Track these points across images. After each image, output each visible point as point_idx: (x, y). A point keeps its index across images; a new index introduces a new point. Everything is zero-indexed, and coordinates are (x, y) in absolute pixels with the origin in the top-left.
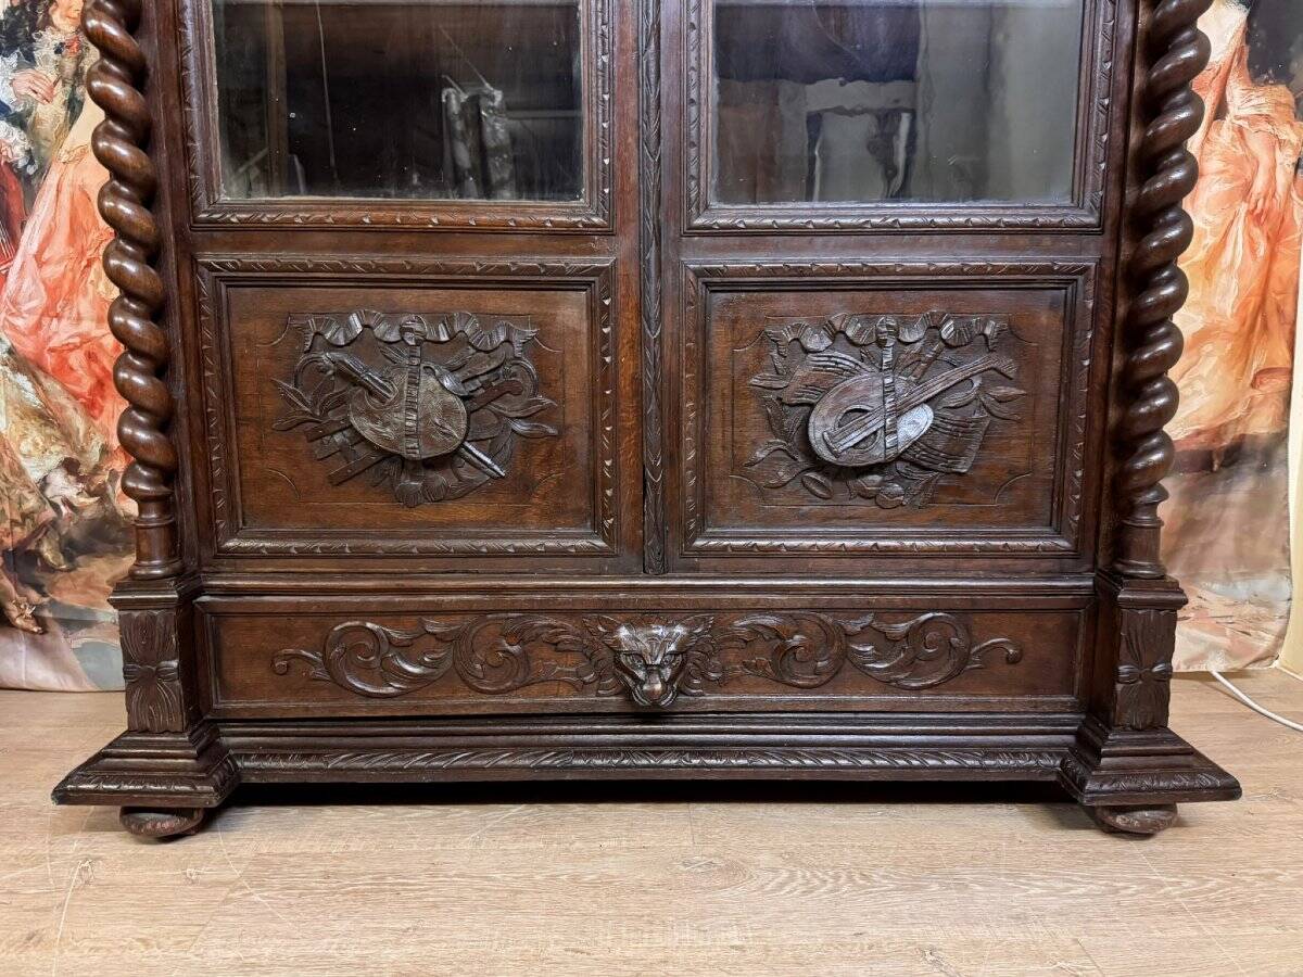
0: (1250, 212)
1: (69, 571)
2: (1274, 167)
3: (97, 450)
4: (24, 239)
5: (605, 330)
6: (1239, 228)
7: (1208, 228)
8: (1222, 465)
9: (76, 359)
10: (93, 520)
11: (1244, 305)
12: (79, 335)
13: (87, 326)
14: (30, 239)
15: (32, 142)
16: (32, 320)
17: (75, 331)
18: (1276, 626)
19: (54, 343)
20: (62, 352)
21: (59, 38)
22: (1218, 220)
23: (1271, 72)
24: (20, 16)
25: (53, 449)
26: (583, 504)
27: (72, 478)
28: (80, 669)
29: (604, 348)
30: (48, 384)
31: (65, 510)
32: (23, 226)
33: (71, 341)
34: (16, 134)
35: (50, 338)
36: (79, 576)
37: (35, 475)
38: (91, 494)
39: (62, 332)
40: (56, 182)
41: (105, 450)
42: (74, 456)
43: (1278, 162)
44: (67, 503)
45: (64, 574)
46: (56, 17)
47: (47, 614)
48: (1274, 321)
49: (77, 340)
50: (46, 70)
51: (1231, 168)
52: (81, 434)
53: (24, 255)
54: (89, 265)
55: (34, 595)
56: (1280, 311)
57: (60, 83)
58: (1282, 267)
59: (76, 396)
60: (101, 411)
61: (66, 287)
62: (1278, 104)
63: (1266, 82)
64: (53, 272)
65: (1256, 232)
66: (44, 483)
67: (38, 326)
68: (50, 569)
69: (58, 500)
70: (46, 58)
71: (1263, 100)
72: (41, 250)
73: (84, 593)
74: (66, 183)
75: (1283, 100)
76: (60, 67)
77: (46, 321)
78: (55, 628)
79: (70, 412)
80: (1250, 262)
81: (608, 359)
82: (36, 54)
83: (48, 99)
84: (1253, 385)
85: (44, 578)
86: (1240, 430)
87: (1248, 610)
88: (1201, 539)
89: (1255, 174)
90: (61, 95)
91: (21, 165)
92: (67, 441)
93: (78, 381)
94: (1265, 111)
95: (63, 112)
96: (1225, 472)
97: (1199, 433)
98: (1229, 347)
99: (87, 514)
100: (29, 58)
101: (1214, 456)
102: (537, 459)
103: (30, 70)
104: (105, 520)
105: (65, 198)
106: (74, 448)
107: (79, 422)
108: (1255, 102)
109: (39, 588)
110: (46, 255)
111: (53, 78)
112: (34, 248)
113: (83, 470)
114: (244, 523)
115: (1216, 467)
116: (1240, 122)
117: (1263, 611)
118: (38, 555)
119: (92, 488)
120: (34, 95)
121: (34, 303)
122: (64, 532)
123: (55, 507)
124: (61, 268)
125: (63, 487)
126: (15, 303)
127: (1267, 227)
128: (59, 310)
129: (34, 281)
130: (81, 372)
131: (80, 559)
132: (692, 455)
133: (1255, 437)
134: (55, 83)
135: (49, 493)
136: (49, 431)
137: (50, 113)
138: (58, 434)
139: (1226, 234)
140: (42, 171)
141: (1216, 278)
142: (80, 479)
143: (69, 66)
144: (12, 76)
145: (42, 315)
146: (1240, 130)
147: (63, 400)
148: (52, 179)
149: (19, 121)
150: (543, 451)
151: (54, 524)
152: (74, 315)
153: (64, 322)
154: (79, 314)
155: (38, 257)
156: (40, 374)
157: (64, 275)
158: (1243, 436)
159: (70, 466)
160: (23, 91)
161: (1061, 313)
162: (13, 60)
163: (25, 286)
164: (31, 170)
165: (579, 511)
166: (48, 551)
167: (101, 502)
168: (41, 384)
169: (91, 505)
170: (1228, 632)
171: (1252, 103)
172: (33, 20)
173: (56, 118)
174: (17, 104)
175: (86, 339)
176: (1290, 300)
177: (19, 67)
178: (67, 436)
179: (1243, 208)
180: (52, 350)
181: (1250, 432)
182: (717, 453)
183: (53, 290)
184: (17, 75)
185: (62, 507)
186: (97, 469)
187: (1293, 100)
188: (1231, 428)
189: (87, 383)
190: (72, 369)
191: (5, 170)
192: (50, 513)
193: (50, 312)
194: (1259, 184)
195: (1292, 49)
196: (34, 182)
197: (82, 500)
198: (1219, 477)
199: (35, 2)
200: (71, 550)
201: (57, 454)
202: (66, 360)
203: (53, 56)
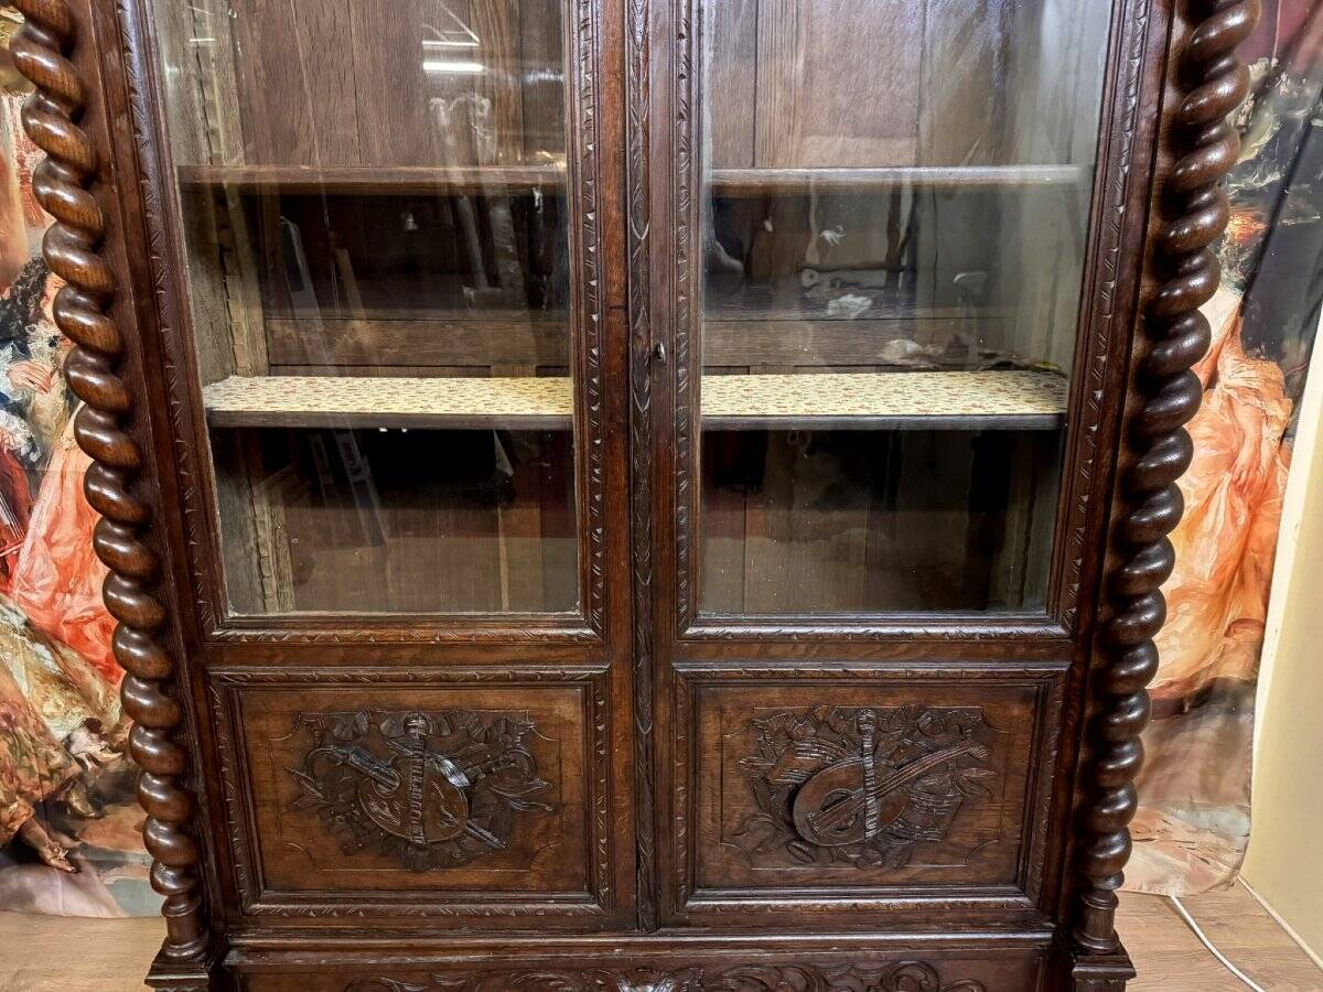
0: (1233, 483)
1: (97, 818)
2: (1260, 441)
3: (116, 712)
4: (32, 523)
5: (600, 728)
6: (1221, 498)
7: (1193, 491)
8: (1192, 707)
9: (91, 631)
10: (117, 773)
11: (1222, 569)
12: (92, 609)
14: (38, 523)
15: (33, 430)
16: (46, 595)
17: (87, 605)
18: (1232, 858)
19: (69, 616)
20: (78, 625)
21: (53, 332)
22: (1202, 485)
23: (1263, 347)
24: (10, 311)
25: (74, 710)
26: (580, 870)
27: (94, 736)
28: (114, 902)
29: (598, 743)
30: (65, 652)
31: (90, 765)
32: (30, 510)
33: (85, 614)
34: (16, 422)
35: (64, 612)
36: (109, 823)
37: (60, 734)
38: (114, 750)
39: (76, 606)
40: (59, 470)
41: (124, 713)
42: (95, 717)
43: (1265, 436)
44: (92, 758)
45: (95, 821)
46: (49, 310)
47: (79, 856)
48: (1251, 577)
49: (91, 613)
50: (42, 362)
51: (1218, 435)
52: (101, 697)
53: (34, 537)
55: (66, 841)
56: (1257, 569)
57: (56, 374)
58: (1263, 529)
59: (94, 663)
61: (77, 566)
62: (1267, 380)
63: (1258, 356)
64: (61, 552)
65: (1239, 502)
66: (68, 741)
67: (53, 600)
68: (81, 817)
69: (82, 756)
70: (40, 351)
71: (1253, 374)
72: (50, 533)
73: (114, 837)
74: (70, 469)
75: (1273, 377)
76: (55, 359)
77: (59, 597)
78: (88, 867)
79: (89, 677)
80: (1231, 530)
81: (602, 752)
82: (31, 347)
83: (45, 389)
84: (1227, 634)
85: (76, 825)
86: (1212, 675)
87: (1209, 838)
88: (1169, 771)
89: (1241, 444)
90: (58, 385)
91: (23, 452)
92: (87, 703)
93: (94, 650)
94: (1254, 385)
95: (61, 401)
96: (1195, 712)
97: (1171, 684)
98: (1205, 606)
99: (112, 768)
100: (23, 351)
101: (1185, 700)
102: (536, 832)
103: (26, 362)
104: (128, 773)
105: (69, 485)
106: (94, 709)
107: (98, 686)
108: (1246, 374)
109: (71, 834)
110: (55, 537)
111: (49, 369)
112: (43, 531)
113: (105, 729)
114: (265, 888)
115: (1187, 709)
116: (1230, 392)
117: (1222, 842)
118: (67, 804)
119: (115, 745)
120: (32, 386)
121: (47, 581)
122: (90, 785)
123: (80, 762)
124: (71, 549)
125: (86, 744)
126: (27, 580)
127: (1249, 497)
128: (71, 586)
129: (45, 561)
130: (97, 642)
131: (107, 808)
132: (683, 832)
133: (1226, 680)
134: (52, 374)
135: (74, 750)
136: (69, 694)
137: (48, 402)
138: (78, 696)
139: (1209, 500)
140: (45, 458)
141: (1196, 541)
142: (103, 737)
143: (65, 358)
144: (8, 367)
145: (55, 591)
146: (1229, 399)
147: (81, 667)
148: (56, 466)
149: (19, 410)
150: (542, 824)
151: (80, 777)
152: (87, 590)
153: (77, 597)
154: (91, 590)
155: (47, 538)
156: (58, 645)
157: (74, 554)
158: (1215, 680)
159: (92, 726)
160: (20, 382)
161: (1032, 706)
162: (8, 351)
163: (36, 566)
164: (34, 457)
165: (575, 876)
166: (76, 801)
167: (127, 755)
168: (59, 653)
169: (114, 760)
170: (1189, 857)
171: (1241, 375)
172: (25, 314)
173: (56, 406)
174: (15, 393)
175: (99, 613)
176: (1268, 558)
177: (15, 358)
178: (87, 698)
179: (1227, 478)
180: (67, 623)
181: (1221, 676)
182: (707, 824)
183: (64, 568)
184: (13, 366)
185: (88, 763)
186: (118, 729)
187: (1282, 377)
188: (1203, 674)
189: (103, 652)
190: (87, 639)
191: (9, 458)
192: (76, 768)
193: (63, 587)
194: (1244, 457)
195: (1285, 328)
196: (38, 469)
197: (105, 755)
198: (1190, 716)
199: (26, 295)
200: (98, 799)
201: (78, 715)
202: (81, 632)
203: (48, 349)
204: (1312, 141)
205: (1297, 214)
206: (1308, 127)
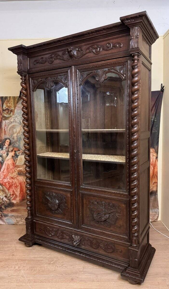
1: (5, 209)
2: (153, 159)
3: (9, 195)
9: (7, 184)
13: (8, 180)
14: (2, 170)
15: (3, 158)
16: (2, 179)
17: (7, 180)
18: (157, 216)
19: (5, 182)
20: (5, 183)
21: (6, 147)
24: (1, 144)
28: (6, 222)
30: (3, 187)
31: (5, 202)
32: (1, 168)
34: (0, 158)
36: (7, 210)
37: (2, 198)
38: (8, 200)
39: (6, 180)
41: (10, 195)
42: (6, 195)
44: (5, 201)
46: (6, 144)
47: (2, 215)
48: (155, 176)
49: (7, 181)
50: (4, 151)
54: (9, 173)
55: (1, 213)
56: (156, 175)
58: (156, 170)
60: (10, 190)
61: (6, 175)
62: (153, 151)
63: (152, 148)
64: (4, 174)
65: (152, 166)
66: (3, 199)
67: (3, 180)
68: (3, 209)
69: (4, 201)
70: (4, 149)
71: (151, 150)
72: (3, 171)
74: (6, 163)
76: (6, 150)
77: (3, 179)
78: (3, 216)
79: (6, 190)
80: (151, 170)
83: (4, 154)
84: (153, 184)
85: (2, 210)
86: (152, 190)
87: (154, 213)
90: (6, 153)
93: (7, 186)
96: (150, 195)
99: (8, 202)
100: (2, 149)
104: (10, 203)
105: (6, 165)
107: (7, 191)
109: (2, 212)
110: (4, 172)
111: (5, 151)
112: (2, 171)
113: (7, 197)
117: (156, 213)
118: (2, 207)
121: (2, 177)
122: (5, 204)
123: (4, 202)
124: (5, 173)
125: (5, 199)
129: (2, 175)
130: (7, 185)
131: (7, 208)
133: (154, 191)
135: (3, 200)
137: (4, 155)
138: (4, 193)
140: (4, 162)
142: (7, 198)
143: (7, 150)
147: (5, 189)
148: (5, 163)
149: (1, 156)
151: (4, 204)
153: (6, 179)
155: (3, 172)
158: (152, 191)
159: (6, 197)
160: (1, 153)
162: (0, 149)
164: (2, 162)
166: (3, 207)
167: (10, 201)
170: (152, 216)
172: (3, 145)
173: (5, 156)
175: (8, 181)
176: (157, 174)
178: (6, 193)
180: (4, 183)
181: (153, 190)
183: (4, 176)
184: (1, 151)
186: (9, 197)
187: (155, 150)
189: (8, 186)
192: (3, 202)
193: (4, 178)
194: (151, 160)
195: (155, 145)
196: (3, 163)
199: (3, 143)
200: (6, 207)
201: (4, 195)
202: (6, 184)
203: (5, 149)
204: (155, 123)
205: (154, 131)
206: (154, 121)
